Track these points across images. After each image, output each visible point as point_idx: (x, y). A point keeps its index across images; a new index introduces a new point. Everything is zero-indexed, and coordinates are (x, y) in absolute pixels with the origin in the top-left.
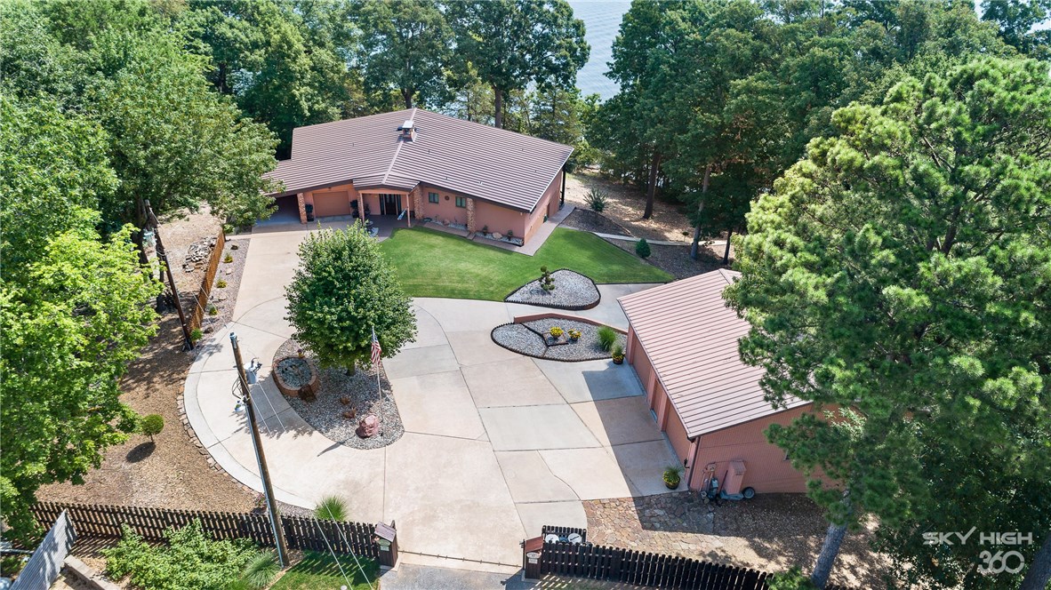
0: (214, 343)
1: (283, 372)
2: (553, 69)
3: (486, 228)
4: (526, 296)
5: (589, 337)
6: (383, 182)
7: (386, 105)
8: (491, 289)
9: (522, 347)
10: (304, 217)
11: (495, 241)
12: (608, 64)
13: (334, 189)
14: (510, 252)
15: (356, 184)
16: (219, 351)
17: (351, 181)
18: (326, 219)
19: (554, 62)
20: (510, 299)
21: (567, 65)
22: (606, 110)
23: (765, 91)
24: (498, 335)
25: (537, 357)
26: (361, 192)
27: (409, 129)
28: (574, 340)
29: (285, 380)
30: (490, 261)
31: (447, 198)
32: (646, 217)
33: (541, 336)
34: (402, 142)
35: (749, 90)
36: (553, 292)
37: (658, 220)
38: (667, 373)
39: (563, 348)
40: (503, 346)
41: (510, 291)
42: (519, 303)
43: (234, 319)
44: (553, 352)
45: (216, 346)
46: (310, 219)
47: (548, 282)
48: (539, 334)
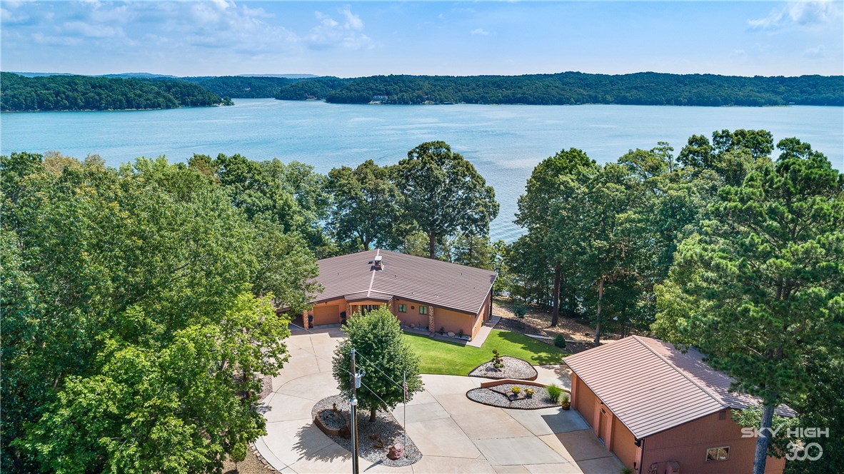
0: (264, 406)
1: (324, 419)
2: (475, 221)
3: (442, 329)
4: (483, 372)
5: (539, 395)
6: (368, 296)
7: (353, 248)
8: (457, 368)
9: (492, 402)
10: (306, 325)
11: (450, 338)
12: (516, 215)
13: (329, 303)
14: (464, 346)
15: (347, 298)
16: (270, 410)
17: (343, 297)
18: (322, 326)
19: (474, 216)
20: (472, 374)
21: (483, 218)
22: (519, 246)
23: (640, 221)
24: (472, 395)
25: (505, 408)
26: (350, 304)
27: (379, 261)
28: (529, 396)
29: (327, 425)
30: (450, 350)
31: (413, 308)
32: (553, 325)
33: (505, 395)
34: (374, 271)
35: (629, 220)
36: (502, 369)
37: (563, 327)
38: (611, 401)
39: (522, 401)
40: (478, 402)
41: (471, 369)
42: (479, 377)
43: (274, 390)
44: (516, 404)
45: (267, 407)
46: (311, 326)
47: (498, 362)
48: (502, 394)
